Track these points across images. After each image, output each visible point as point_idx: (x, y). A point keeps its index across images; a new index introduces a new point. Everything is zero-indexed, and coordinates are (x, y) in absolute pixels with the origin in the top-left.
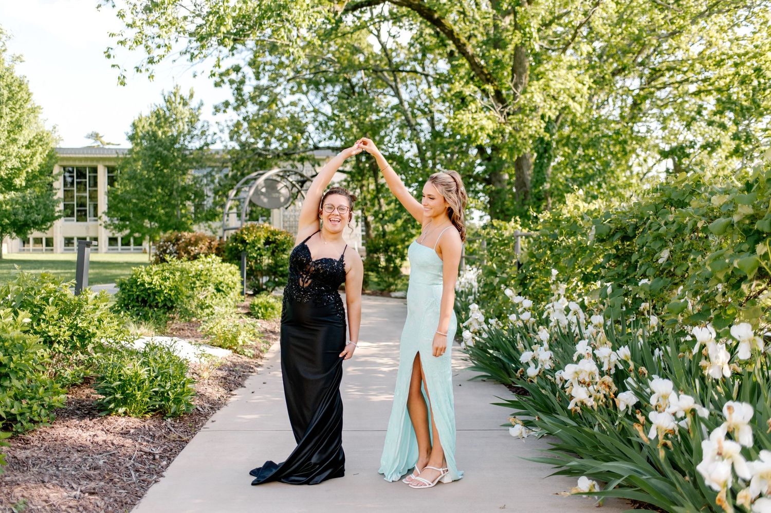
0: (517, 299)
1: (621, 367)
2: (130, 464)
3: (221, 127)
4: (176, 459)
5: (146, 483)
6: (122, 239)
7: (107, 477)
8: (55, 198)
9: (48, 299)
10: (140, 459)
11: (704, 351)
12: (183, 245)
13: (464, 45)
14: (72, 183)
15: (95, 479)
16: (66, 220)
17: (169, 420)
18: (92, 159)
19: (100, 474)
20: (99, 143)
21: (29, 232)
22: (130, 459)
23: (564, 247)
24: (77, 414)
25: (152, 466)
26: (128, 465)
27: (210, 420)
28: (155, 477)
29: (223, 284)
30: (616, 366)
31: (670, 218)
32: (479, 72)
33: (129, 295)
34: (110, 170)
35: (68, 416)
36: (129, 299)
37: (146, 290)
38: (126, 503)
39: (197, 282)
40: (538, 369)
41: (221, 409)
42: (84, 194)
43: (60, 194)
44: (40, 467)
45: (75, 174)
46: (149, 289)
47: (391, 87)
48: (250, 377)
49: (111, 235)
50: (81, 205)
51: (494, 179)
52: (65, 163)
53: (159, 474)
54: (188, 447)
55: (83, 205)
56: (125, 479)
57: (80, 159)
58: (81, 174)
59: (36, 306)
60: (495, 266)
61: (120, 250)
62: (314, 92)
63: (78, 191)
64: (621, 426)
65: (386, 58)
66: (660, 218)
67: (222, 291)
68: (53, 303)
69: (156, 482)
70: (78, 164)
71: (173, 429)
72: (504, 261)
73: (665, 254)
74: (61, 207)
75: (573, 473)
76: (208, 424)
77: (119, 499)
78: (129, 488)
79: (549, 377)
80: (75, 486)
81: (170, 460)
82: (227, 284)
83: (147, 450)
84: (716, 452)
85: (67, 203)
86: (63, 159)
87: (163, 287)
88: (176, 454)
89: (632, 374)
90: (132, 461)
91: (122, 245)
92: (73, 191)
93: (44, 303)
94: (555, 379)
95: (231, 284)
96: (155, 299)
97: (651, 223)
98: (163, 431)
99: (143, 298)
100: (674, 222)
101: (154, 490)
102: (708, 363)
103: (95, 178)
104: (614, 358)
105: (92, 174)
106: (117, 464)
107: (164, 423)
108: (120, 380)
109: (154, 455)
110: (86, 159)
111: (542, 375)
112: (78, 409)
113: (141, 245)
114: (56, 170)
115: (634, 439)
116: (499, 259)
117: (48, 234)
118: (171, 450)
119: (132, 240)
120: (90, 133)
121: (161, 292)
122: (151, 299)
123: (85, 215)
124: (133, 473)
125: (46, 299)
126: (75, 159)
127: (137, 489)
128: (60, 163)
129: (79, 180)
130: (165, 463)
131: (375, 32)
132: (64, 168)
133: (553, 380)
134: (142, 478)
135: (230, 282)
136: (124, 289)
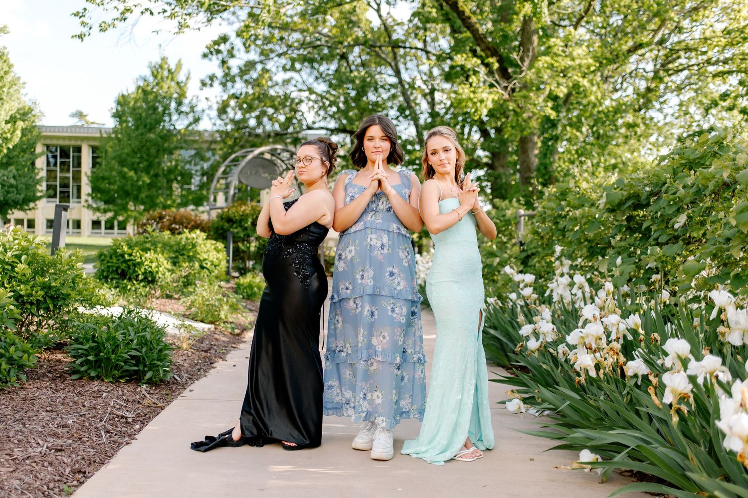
0: (518, 277)
1: (630, 337)
2: (101, 424)
3: (210, 103)
4: (150, 424)
5: (117, 444)
6: (106, 222)
7: (75, 435)
8: (38, 177)
9: (21, 257)
10: (111, 422)
11: (722, 317)
12: (168, 223)
13: (469, 18)
14: (55, 164)
15: (62, 437)
16: (48, 202)
17: (144, 386)
18: (77, 138)
19: (68, 432)
20: (83, 122)
21: (10, 212)
22: (101, 421)
23: (571, 219)
24: (48, 377)
25: (124, 429)
26: (98, 426)
27: (188, 389)
28: (127, 439)
29: (207, 261)
30: (625, 337)
31: (689, 181)
32: (484, 48)
33: (108, 267)
34: (94, 149)
35: (38, 378)
36: (108, 271)
37: (126, 261)
38: (94, 462)
39: (180, 257)
40: (539, 343)
41: (200, 380)
42: (67, 175)
43: (43, 174)
44: (6, 424)
45: (58, 154)
46: (129, 260)
47: (390, 65)
48: (232, 352)
49: (95, 218)
50: (65, 185)
51: (497, 164)
52: (48, 142)
53: (132, 436)
54: (163, 413)
55: (67, 186)
56: (94, 439)
57: (64, 138)
58: (65, 153)
59: (7, 263)
60: (494, 247)
61: (103, 234)
62: (308, 70)
63: (62, 171)
64: (629, 397)
65: (385, 34)
66: (677, 182)
67: (206, 268)
68: (25, 261)
69: (128, 444)
70: (61, 142)
71: (148, 395)
72: (505, 243)
73: (682, 219)
74: (43, 187)
75: (574, 447)
76: (186, 393)
77: (87, 458)
78: (98, 447)
79: (551, 350)
80: (41, 442)
81: (143, 424)
82: (212, 262)
83: (120, 413)
84: (739, 404)
85: (49, 183)
86: (46, 137)
87: (143, 258)
88: (149, 419)
89: (643, 344)
90: (103, 423)
91: (106, 228)
92: (56, 171)
93: (16, 260)
94: (558, 353)
95: (216, 262)
96: (134, 271)
97: (668, 187)
98: (138, 397)
99: (123, 271)
100: (693, 184)
101: (124, 451)
102: (727, 329)
103: (79, 158)
104: (622, 327)
105: (76, 154)
106: (87, 424)
107: (139, 389)
108: (94, 341)
109: (126, 418)
110: (70, 138)
111: (544, 350)
112: (50, 372)
113: (125, 228)
114: (39, 149)
115: (642, 409)
116: (500, 240)
117: (30, 215)
118: (145, 415)
119: (116, 223)
120: (74, 111)
121: (142, 263)
122: (131, 271)
123: (68, 197)
124: (103, 434)
125: (18, 257)
126: (58, 138)
127: (107, 449)
128: (42, 141)
129: (63, 160)
130: (138, 427)
131: (376, 7)
132: (48, 147)
133: (555, 353)
134: (112, 439)
135: (215, 260)
136: (103, 260)
